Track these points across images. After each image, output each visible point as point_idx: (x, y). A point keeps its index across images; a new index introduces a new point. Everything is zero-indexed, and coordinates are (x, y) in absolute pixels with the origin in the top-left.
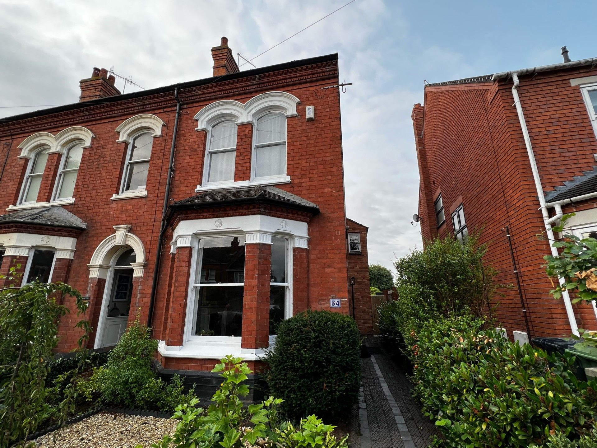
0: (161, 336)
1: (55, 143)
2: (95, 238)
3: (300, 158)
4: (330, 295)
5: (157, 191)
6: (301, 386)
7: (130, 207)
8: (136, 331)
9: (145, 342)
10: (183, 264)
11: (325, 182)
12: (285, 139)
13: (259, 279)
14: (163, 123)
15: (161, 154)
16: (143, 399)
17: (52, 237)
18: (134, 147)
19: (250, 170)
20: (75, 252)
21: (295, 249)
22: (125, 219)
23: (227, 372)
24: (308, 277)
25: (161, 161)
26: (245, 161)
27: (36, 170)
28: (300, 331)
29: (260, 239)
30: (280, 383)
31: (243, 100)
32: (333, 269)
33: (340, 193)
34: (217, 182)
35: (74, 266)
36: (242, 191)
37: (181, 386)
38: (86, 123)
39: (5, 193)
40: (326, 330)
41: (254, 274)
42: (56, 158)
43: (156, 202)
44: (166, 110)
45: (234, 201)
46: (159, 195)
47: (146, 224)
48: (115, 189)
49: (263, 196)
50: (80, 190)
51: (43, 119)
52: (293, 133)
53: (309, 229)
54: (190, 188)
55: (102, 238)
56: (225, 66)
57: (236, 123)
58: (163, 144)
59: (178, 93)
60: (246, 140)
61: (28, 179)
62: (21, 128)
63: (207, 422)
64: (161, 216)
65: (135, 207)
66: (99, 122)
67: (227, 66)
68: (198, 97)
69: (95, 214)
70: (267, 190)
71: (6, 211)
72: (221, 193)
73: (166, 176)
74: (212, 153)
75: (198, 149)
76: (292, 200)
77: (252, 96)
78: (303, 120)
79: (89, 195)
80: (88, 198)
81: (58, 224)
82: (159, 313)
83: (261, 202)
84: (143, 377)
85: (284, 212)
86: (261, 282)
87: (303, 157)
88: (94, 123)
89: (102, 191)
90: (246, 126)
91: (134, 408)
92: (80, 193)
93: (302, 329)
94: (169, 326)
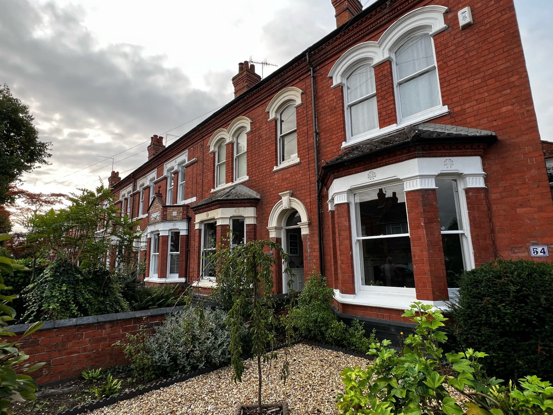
0: (334, 285)
1: (228, 136)
2: (268, 206)
3: (459, 79)
4: (529, 242)
5: (307, 156)
6: (502, 344)
7: (289, 175)
8: (315, 280)
9: (324, 290)
10: (343, 219)
11: (500, 100)
12: (434, 63)
13: (426, 228)
14: (301, 91)
15: (305, 121)
16: (331, 336)
17: (241, 208)
18: (282, 121)
19: (395, 112)
20: (257, 218)
21: (467, 191)
22: (286, 186)
23: (418, 318)
24: (490, 220)
25: (306, 128)
26: (388, 104)
27: (221, 160)
28: (492, 284)
29: (421, 185)
30: (473, 338)
31: (375, 38)
32: (528, 209)
33: (528, 108)
34: (362, 134)
35: (258, 229)
36: (390, 136)
37: (362, 330)
38: (244, 112)
39: (207, 181)
40: (532, 283)
41: (420, 223)
42: (231, 147)
43: (308, 166)
44: (301, 78)
45: (385, 150)
46: (310, 159)
47: (303, 188)
48: (275, 162)
49: (418, 136)
50: (250, 168)
51: (217, 119)
52: (443, 52)
53: (484, 164)
54: (336, 147)
55: (273, 205)
56: (348, 9)
57: (371, 65)
58: (305, 112)
59: (310, 57)
60: (386, 80)
61: (217, 167)
62: (207, 130)
63: (406, 361)
64: (315, 179)
65: (293, 174)
66: (252, 108)
67: (349, 8)
68: (328, 53)
69: (264, 186)
70: (420, 128)
71: (210, 194)
72: (368, 144)
73: (313, 140)
74: (350, 106)
75: (337, 106)
76: (455, 133)
77: (385, 28)
78: (457, 31)
79: (257, 171)
80: (257, 174)
81: (243, 198)
82: (328, 265)
83: (416, 143)
84: (328, 319)
85: (447, 149)
86: (430, 232)
87: (463, 77)
88: (250, 110)
89: (265, 165)
90: (384, 65)
91: (325, 344)
92: (251, 171)
93: (495, 281)
94: (340, 276)
